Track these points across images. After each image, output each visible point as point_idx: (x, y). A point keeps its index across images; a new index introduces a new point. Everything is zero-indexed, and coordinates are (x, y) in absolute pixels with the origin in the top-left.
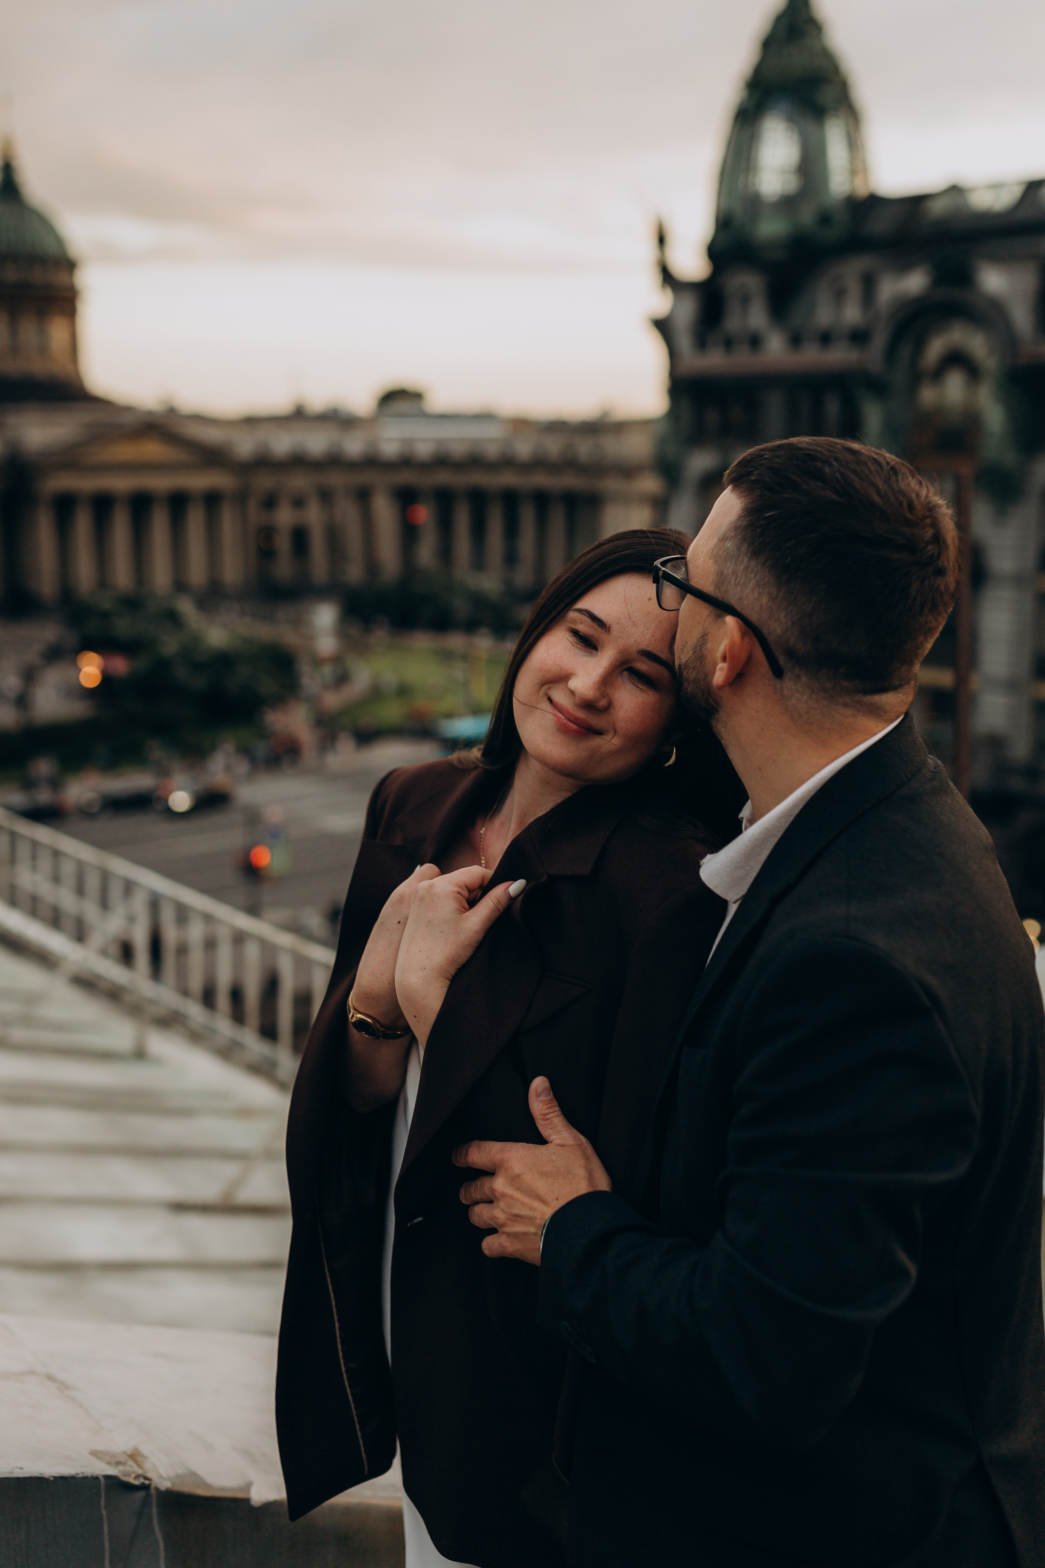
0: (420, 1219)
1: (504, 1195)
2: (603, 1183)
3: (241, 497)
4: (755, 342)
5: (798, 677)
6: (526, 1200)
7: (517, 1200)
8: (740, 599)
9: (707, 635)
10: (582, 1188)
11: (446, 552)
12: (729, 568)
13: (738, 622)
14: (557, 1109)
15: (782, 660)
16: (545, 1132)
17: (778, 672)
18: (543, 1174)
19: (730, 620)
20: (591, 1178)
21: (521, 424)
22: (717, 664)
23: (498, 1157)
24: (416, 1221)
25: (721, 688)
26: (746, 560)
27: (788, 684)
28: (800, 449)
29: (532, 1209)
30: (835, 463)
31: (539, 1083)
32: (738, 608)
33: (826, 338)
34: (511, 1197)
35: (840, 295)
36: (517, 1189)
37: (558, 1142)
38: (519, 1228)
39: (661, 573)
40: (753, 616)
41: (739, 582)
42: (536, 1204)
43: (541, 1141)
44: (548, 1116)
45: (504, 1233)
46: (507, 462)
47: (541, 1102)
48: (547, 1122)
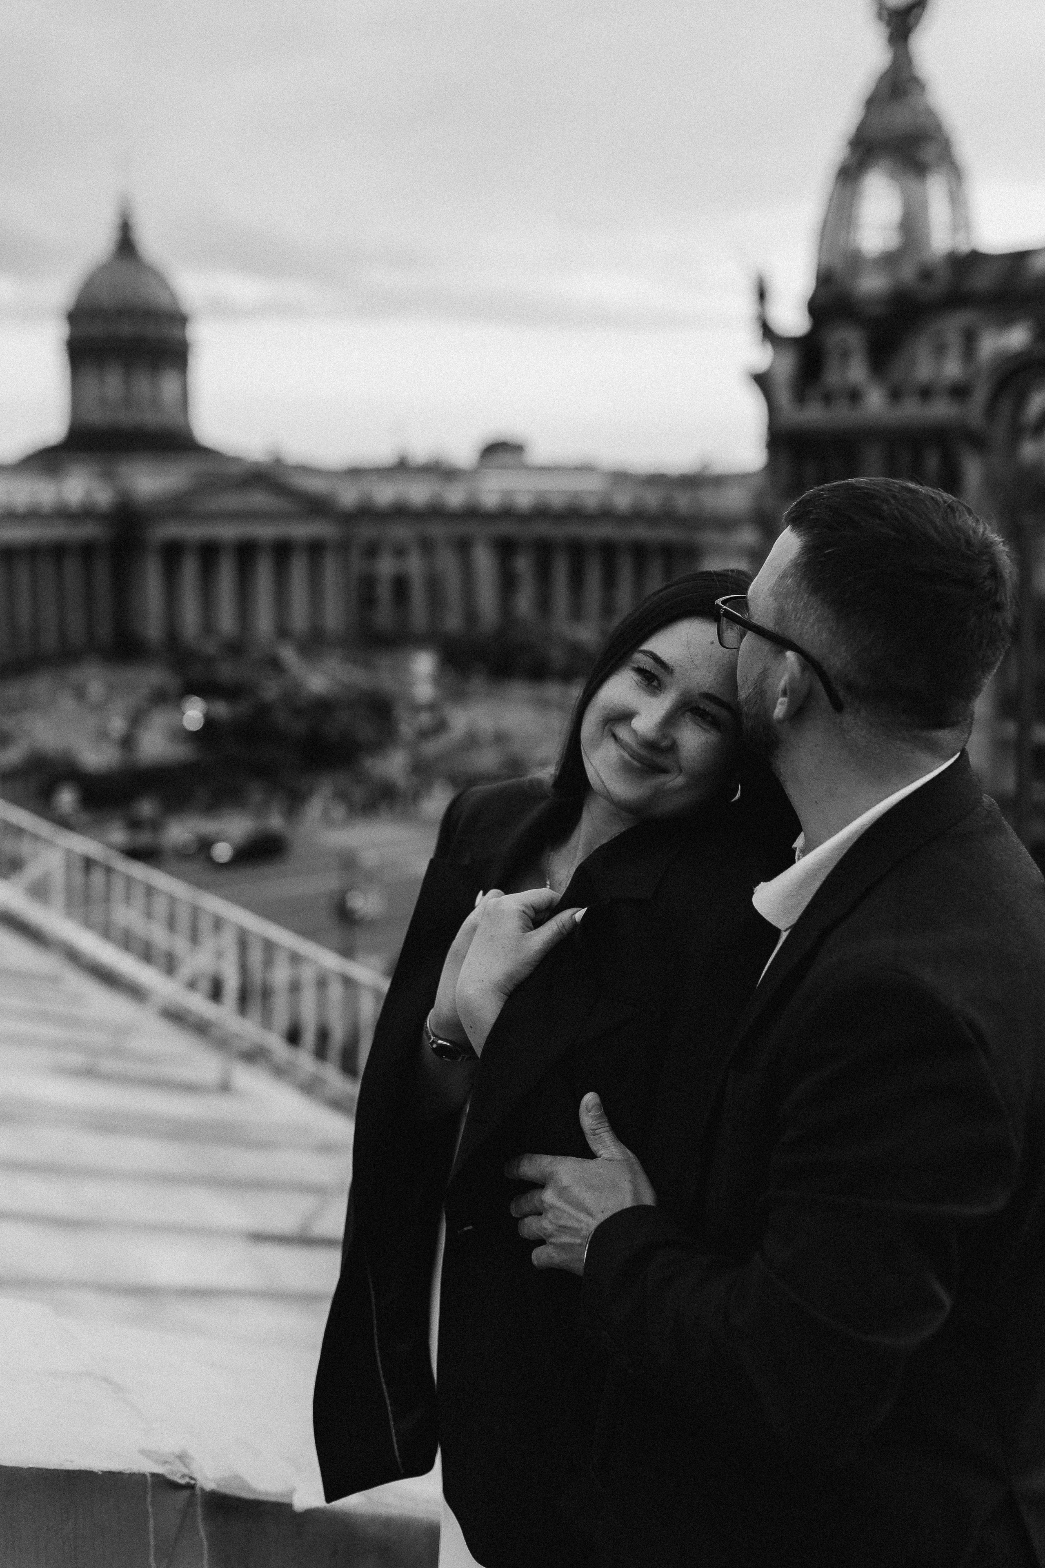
0: (470, 1227)
1: (552, 1207)
2: (648, 1198)
3: (344, 546)
4: (855, 396)
5: (858, 711)
6: (573, 1212)
7: (564, 1211)
8: (800, 634)
9: (768, 669)
10: (627, 1202)
11: (544, 603)
12: (789, 605)
13: (798, 658)
14: (607, 1124)
15: (841, 694)
16: (594, 1147)
17: (838, 706)
18: (590, 1187)
19: (790, 654)
20: (636, 1193)
21: (620, 477)
22: (777, 699)
23: (548, 1169)
24: (466, 1229)
25: (781, 721)
26: (806, 596)
27: (848, 718)
28: (859, 488)
29: (579, 1221)
30: (893, 501)
31: (590, 1099)
32: (799, 643)
33: (926, 393)
34: (558, 1208)
35: (940, 350)
36: (566, 1201)
37: (606, 1156)
38: (565, 1239)
39: (722, 612)
40: (814, 651)
41: (800, 618)
42: (582, 1216)
43: (589, 1154)
44: (597, 1131)
45: (551, 1243)
46: (606, 514)
47: (592, 1117)
48: (596, 1137)
